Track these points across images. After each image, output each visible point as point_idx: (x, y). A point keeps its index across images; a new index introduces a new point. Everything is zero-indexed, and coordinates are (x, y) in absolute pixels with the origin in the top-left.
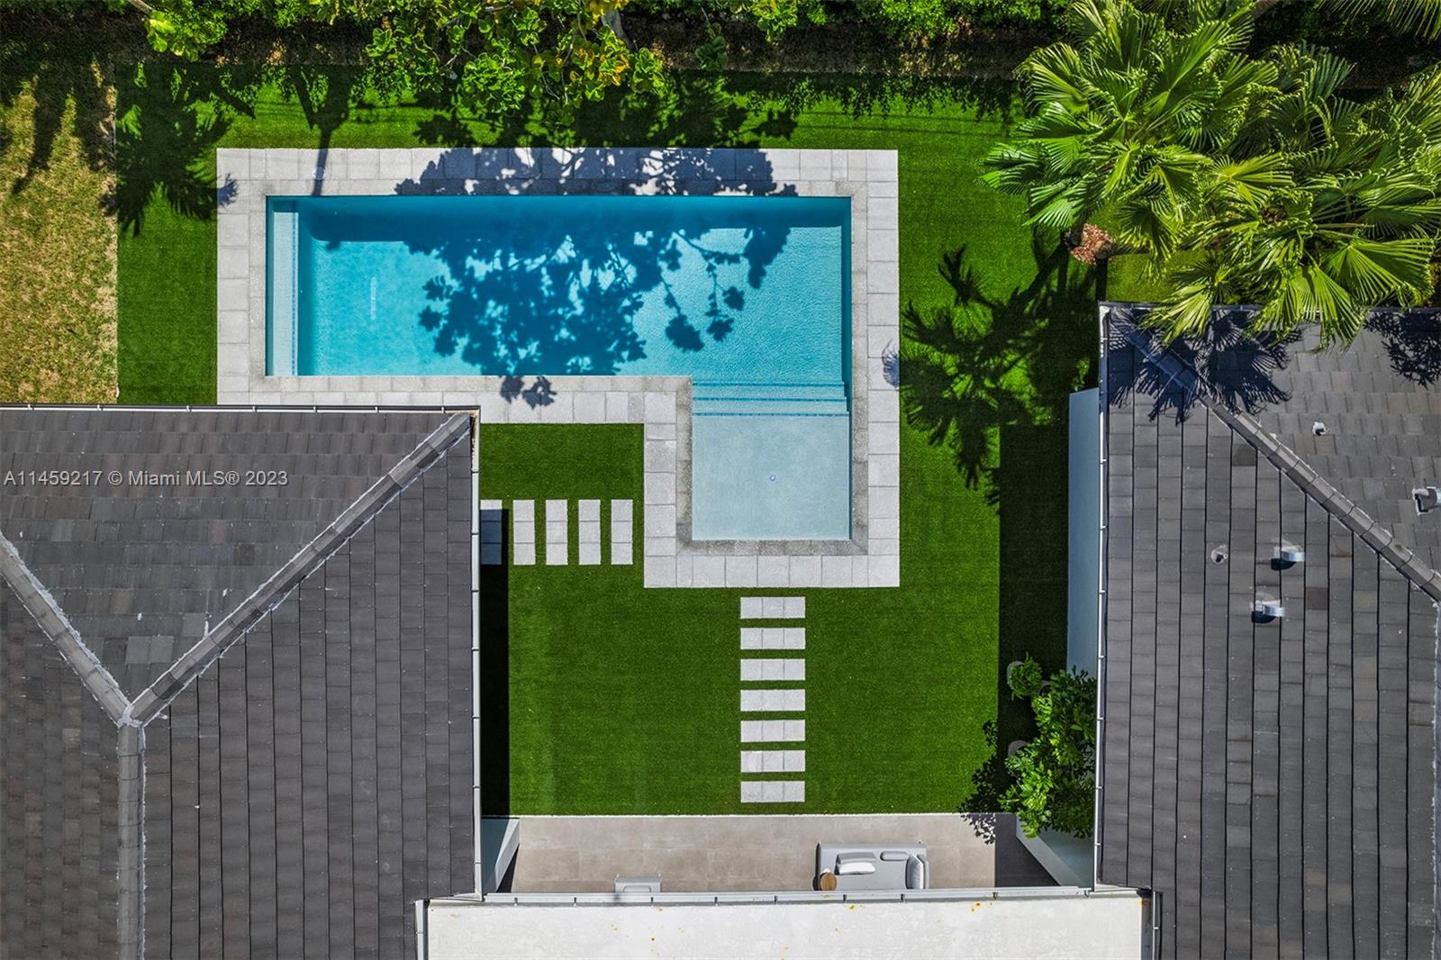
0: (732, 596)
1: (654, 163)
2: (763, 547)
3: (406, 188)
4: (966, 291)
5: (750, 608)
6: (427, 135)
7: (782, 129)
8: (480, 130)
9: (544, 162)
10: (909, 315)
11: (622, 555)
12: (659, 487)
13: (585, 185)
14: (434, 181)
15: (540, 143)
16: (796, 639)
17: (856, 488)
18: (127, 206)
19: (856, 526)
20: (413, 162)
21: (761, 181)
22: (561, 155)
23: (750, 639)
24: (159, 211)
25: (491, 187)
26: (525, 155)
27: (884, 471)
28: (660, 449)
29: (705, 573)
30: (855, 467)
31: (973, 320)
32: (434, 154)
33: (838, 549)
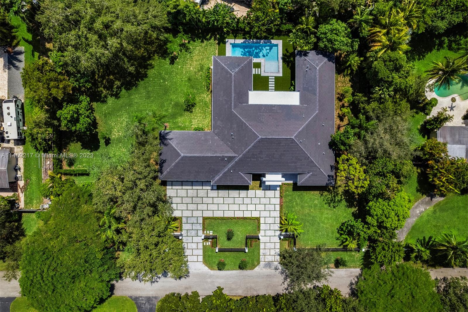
0: (268, 77)
1: (262, 41)
2: (271, 73)
3: (242, 43)
4: (288, 52)
5: (270, 78)
6: (243, 38)
7: (272, 38)
8: (248, 38)
9: (253, 41)
10: (283, 54)
11: (259, 73)
12: (262, 67)
13: (256, 43)
14: (244, 42)
15: (253, 39)
16: (274, 80)
17: (279, 68)
18: (219, 44)
19: (279, 71)
20: (242, 41)
21: (271, 43)
22: (254, 40)
23: (270, 80)
24: (221, 44)
25: (249, 43)
26: (251, 40)
27: (281, 67)
28: (262, 65)
29: (266, 75)
30: (279, 66)
31: (288, 54)
32: (244, 40)
33: (277, 73)
